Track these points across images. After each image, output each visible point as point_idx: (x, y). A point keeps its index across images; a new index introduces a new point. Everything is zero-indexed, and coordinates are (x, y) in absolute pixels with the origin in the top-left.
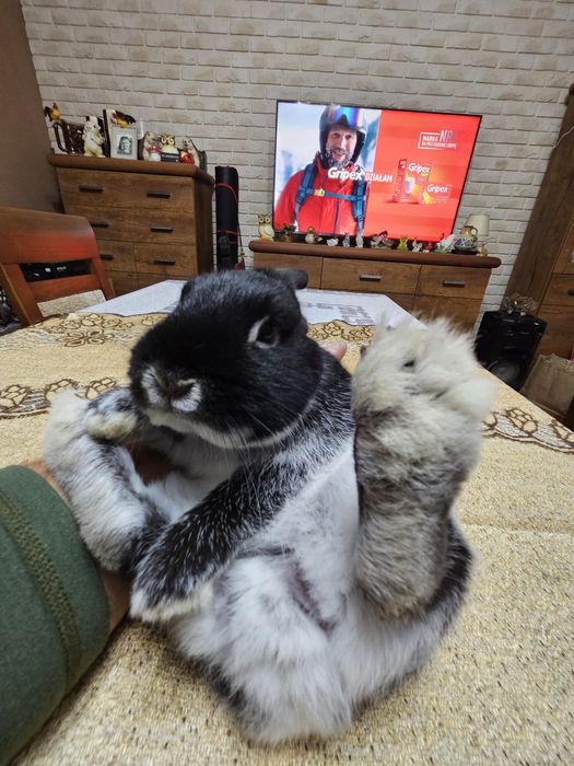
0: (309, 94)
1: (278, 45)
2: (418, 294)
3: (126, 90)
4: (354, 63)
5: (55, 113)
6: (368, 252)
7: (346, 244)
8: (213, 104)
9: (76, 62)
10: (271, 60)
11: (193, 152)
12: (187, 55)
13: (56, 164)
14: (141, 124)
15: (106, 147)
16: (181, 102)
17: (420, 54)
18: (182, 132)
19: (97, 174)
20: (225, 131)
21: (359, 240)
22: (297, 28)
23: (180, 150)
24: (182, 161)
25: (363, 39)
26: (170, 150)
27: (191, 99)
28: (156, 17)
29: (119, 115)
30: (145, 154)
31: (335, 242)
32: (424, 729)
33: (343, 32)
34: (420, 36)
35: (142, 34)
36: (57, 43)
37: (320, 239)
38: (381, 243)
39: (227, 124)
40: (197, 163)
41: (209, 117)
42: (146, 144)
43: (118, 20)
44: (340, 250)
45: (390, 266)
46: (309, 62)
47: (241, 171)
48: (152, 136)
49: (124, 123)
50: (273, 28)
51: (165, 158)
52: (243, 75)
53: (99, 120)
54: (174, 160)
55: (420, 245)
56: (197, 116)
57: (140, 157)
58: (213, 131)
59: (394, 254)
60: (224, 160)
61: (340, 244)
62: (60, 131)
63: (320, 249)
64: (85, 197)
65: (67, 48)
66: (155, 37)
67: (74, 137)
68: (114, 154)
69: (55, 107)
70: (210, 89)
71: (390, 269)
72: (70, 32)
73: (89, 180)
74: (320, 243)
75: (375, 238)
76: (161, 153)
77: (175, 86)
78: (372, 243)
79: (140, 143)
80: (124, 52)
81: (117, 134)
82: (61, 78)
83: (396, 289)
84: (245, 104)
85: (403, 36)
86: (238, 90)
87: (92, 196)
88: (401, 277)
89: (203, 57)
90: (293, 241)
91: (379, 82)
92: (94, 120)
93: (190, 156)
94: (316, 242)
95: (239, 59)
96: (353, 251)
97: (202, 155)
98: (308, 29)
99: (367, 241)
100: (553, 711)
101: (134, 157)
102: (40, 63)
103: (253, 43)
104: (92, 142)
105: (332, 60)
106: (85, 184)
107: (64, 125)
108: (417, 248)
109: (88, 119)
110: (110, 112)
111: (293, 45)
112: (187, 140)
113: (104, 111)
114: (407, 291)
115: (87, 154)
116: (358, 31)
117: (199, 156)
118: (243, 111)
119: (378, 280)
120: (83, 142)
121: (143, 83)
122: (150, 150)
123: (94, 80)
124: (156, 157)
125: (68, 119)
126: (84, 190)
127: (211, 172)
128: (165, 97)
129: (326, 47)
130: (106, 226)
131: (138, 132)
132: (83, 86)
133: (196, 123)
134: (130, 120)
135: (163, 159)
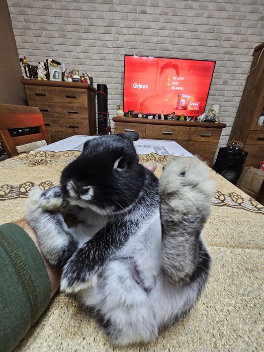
0: (139, 52)
1: (125, 31)
2: (189, 140)
3: (57, 50)
4: (159, 38)
5: (25, 61)
6: (166, 122)
7: (156, 118)
8: (96, 56)
9: (35, 38)
10: (122, 38)
11: (87, 78)
12: (84, 35)
13: (25, 83)
14: (64, 65)
15: (48, 76)
16: (82, 55)
17: (188, 34)
18: (82, 69)
19: (43, 87)
20: (102, 68)
21: (162, 117)
22: (133, 23)
23: (81, 77)
24: (82, 82)
25: (162, 28)
26: (76, 77)
27: (86, 54)
28: (71, 19)
29: (54, 61)
30: (65, 79)
31: (152, 117)
32: (193, 341)
33: (154, 25)
34: (188, 27)
35: (64, 26)
36: (26, 30)
37: (145, 116)
38: (172, 117)
39: (102, 65)
40: (89, 82)
41: (94, 62)
42: (66, 74)
43: (54, 20)
44: (154, 121)
45: (177, 128)
46: (139, 38)
47: (108, 86)
48: (68, 71)
49: (56, 65)
50: (123, 24)
51: (74, 80)
52: (109, 44)
53: (45, 64)
54: (78, 81)
55: (190, 118)
56: (89, 62)
57: (63, 80)
58: (96, 68)
59: (178, 122)
60: (101, 81)
61: (154, 118)
62: (27, 68)
63: (145, 120)
64: (37, 98)
65: (30, 32)
66: (70, 28)
67: (33, 71)
68: (51, 79)
69: (25, 58)
70: (95, 50)
71: (177, 129)
72: (32, 26)
73: (40, 90)
74: (145, 117)
75: (169, 115)
76: (73, 78)
77: (79, 49)
78: (168, 118)
79: (63, 74)
80: (56, 34)
81: (52, 70)
82: (27, 45)
83: (179, 138)
84: (111, 56)
85: (180, 27)
86: (107, 50)
87: (41, 97)
88: (181, 133)
89: (91, 36)
90: (132, 117)
91: (170, 47)
92: (42, 64)
93: (86, 79)
94: (143, 117)
95: (107, 37)
96: (159, 121)
97: (91, 79)
98: (138, 24)
99: (166, 117)
100: (250, 331)
101: (60, 80)
102: (18, 39)
103: (114, 30)
104: (41, 73)
105: (149, 37)
106: (38, 92)
107: (29, 66)
108: (188, 120)
109: (39, 63)
110: (50, 60)
111: (131, 31)
112: (84, 72)
113: (47, 60)
114: (184, 139)
115: (39, 79)
116: (160, 25)
117: (90, 80)
118: (110, 60)
119: (171, 134)
120: (37, 73)
121: (64, 47)
122: (67, 77)
123: (42, 46)
124: (70, 80)
125: (30, 63)
126: (37, 95)
127: (95, 86)
128: (74, 53)
129: (147, 32)
130: (47, 111)
131: (62, 69)
132: (38, 49)
133: (88, 65)
134: (58, 64)
135: (73, 81)
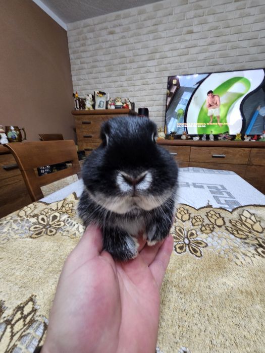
0: (184, 72)
1: (169, 54)
2: (249, 164)
3: (104, 83)
4: (207, 54)
5: (76, 95)
6: (217, 143)
7: (204, 139)
8: (139, 83)
9: (87, 76)
10: (166, 61)
11: (129, 103)
12: (129, 66)
13: (75, 114)
14: (108, 95)
15: (94, 106)
16: (125, 84)
17: (245, 44)
18: (124, 96)
19: (89, 116)
20: (144, 93)
21: (212, 138)
22: (178, 45)
23: (123, 103)
24: (123, 107)
25: (212, 43)
26: (119, 104)
27: (130, 82)
28: (117, 54)
29: (100, 93)
30: (109, 106)
31: (198, 138)
33: (201, 42)
34: (243, 36)
35: (112, 61)
36: (80, 71)
37: (189, 137)
38: (225, 137)
39: (145, 90)
40: (130, 107)
41: (137, 88)
42: (109, 103)
43: (103, 58)
44: (201, 143)
45: (231, 150)
46: (184, 58)
47: (150, 109)
48: (112, 99)
49: (101, 95)
50: (167, 48)
51: (117, 107)
52: (152, 69)
54: (120, 108)
55: (249, 138)
56: (132, 88)
57: (107, 108)
58: (138, 94)
59: (233, 143)
60: (142, 105)
61: (200, 139)
62: (78, 102)
63: (189, 142)
64: (84, 126)
65: (84, 72)
66: (116, 61)
67: (82, 103)
68: (97, 108)
69: (77, 93)
70: (138, 77)
71: (231, 151)
72: (85, 66)
73: (86, 119)
74: (190, 139)
75: (221, 135)
76: (115, 106)
77: (123, 78)
78: (219, 138)
79: (107, 102)
80: (104, 69)
82: (81, 82)
83: (235, 161)
84: (153, 81)
85: (234, 38)
86: (150, 75)
87: (87, 125)
88: (238, 156)
89: (135, 65)
90: (175, 139)
91: (221, 61)
92: (90, 96)
93: (127, 105)
94: (187, 139)
95: (151, 63)
96: (208, 143)
97: (133, 104)
98: (183, 45)
99: (216, 137)
101: (104, 108)
102: (74, 78)
103: (158, 55)
104: (89, 104)
105: (195, 56)
106: (85, 121)
107: (79, 99)
108: (247, 139)
109: (88, 96)
110: (97, 92)
111: (175, 53)
112: (126, 99)
113: (95, 92)
114: (242, 162)
115: (87, 109)
116: (209, 40)
118: (152, 84)
119: (224, 157)
120: (85, 105)
121: (110, 79)
122: (110, 105)
123: (92, 81)
124: (113, 107)
125: (81, 97)
126: (84, 123)
127: (136, 110)
128: (119, 83)
129: (193, 51)
130: (91, 137)
131: (107, 98)
132: (89, 84)
133: (131, 91)
134: (104, 94)
135: (116, 108)
